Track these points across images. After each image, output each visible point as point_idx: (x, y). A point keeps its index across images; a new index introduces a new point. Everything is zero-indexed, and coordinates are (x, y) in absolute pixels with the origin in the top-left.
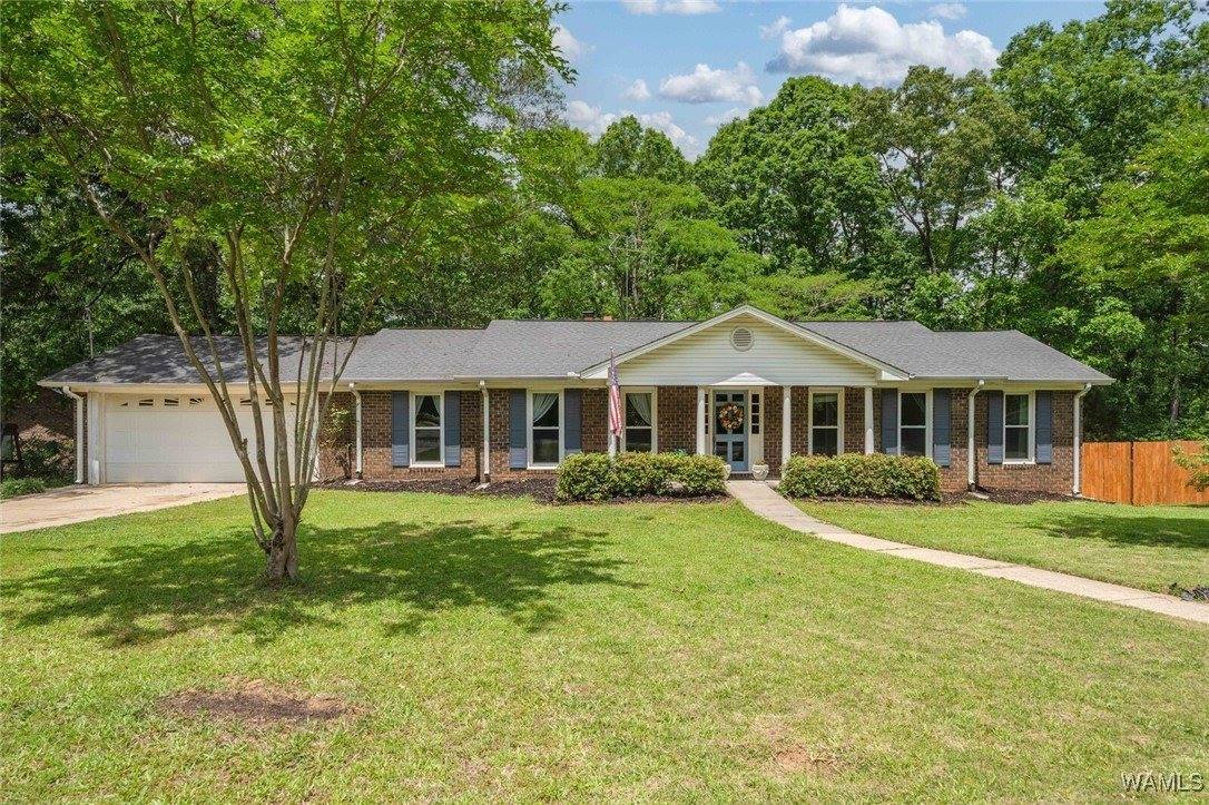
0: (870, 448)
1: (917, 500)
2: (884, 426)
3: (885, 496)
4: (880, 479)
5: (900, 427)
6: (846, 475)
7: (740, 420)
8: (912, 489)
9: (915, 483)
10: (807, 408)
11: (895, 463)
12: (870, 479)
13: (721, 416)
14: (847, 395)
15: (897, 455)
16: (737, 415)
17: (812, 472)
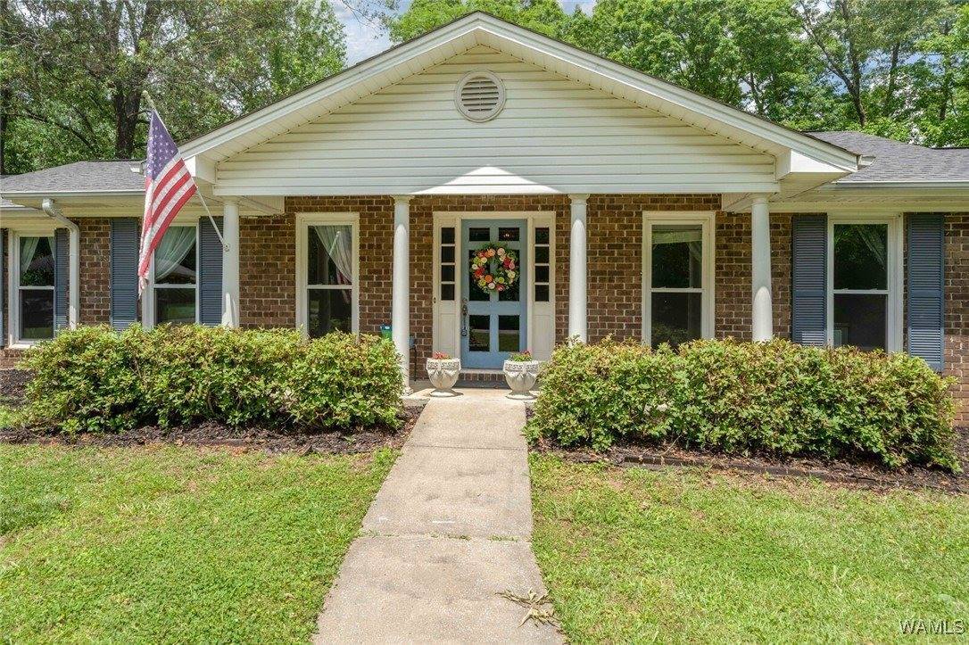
0: (763, 330)
1: (886, 468)
2: (797, 291)
3: (798, 455)
4: (786, 409)
5: (831, 291)
6: (690, 395)
7: (511, 274)
8: (875, 438)
9: (883, 424)
10: (639, 253)
11: (826, 367)
12: (757, 409)
13: (475, 267)
14: (719, 227)
15: (824, 347)
16: (503, 266)
17: (599, 383)
